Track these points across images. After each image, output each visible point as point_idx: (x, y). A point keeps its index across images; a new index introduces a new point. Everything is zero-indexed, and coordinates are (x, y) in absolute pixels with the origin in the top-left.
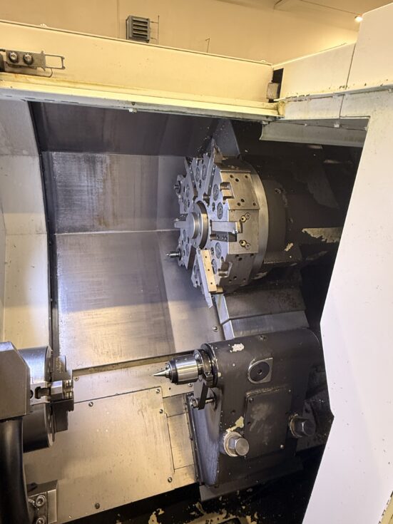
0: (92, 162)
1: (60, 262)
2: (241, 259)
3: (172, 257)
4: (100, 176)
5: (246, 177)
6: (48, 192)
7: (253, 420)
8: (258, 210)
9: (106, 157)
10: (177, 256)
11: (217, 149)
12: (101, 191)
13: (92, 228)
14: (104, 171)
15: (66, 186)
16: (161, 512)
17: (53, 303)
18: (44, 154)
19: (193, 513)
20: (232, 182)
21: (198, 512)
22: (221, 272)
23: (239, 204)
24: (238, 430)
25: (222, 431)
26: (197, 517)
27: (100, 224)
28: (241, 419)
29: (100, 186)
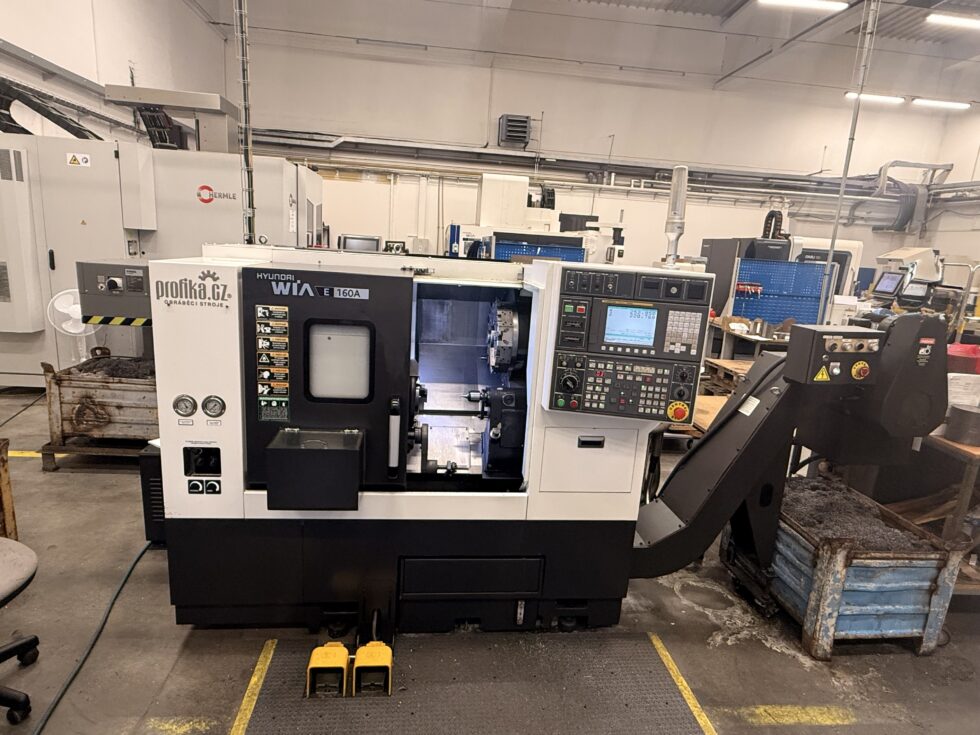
0: (442, 305)
2: (504, 350)
3: (482, 359)
5: (510, 313)
7: (505, 425)
8: (513, 327)
9: (450, 302)
10: (486, 355)
11: (497, 300)
12: (446, 321)
13: (439, 341)
14: (448, 309)
15: (427, 317)
20: (502, 315)
22: (497, 356)
23: (503, 324)
24: (499, 429)
27: (444, 339)
28: (500, 423)
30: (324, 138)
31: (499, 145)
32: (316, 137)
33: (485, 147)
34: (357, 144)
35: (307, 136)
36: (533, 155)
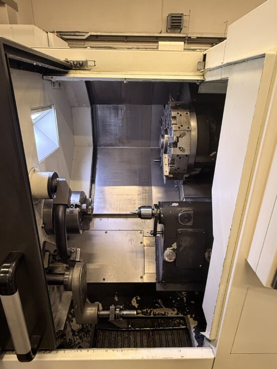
0: (116, 109)
1: (98, 161)
2: (180, 158)
3: (156, 161)
4: (120, 117)
5: (187, 114)
6: (95, 125)
7: (182, 245)
8: (191, 131)
9: (123, 107)
10: (158, 161)
11: (172, 99)
12: (121, 125)
13: (116, 145)
14: (123, 114)
15: (103, 122)
16: (139, 299)
17: (93, 181)
18: (94, 106)
19: (157, 305)
20: (178, 116)
21: (160, 305)
22: (171, 165)
23: (179, 128)
24: (173, 250)
25: (165, 249)
26: (160, 308)
27: (120, 143)
28: (175, 244)
29: (120, 122)
30: (81, 34)
31: (167, 32)
32: (77, 34)
33: (160, 33)
34: (97, 36)
35: (73, 34)
36: (184, 35)
